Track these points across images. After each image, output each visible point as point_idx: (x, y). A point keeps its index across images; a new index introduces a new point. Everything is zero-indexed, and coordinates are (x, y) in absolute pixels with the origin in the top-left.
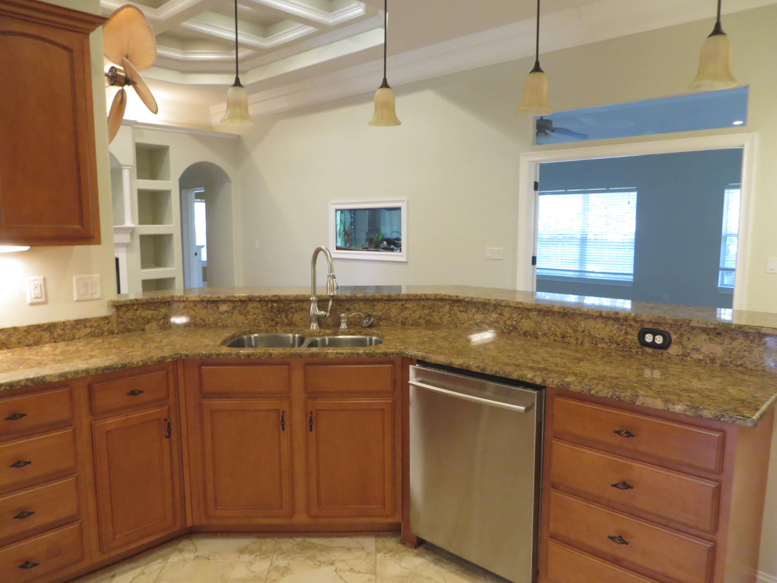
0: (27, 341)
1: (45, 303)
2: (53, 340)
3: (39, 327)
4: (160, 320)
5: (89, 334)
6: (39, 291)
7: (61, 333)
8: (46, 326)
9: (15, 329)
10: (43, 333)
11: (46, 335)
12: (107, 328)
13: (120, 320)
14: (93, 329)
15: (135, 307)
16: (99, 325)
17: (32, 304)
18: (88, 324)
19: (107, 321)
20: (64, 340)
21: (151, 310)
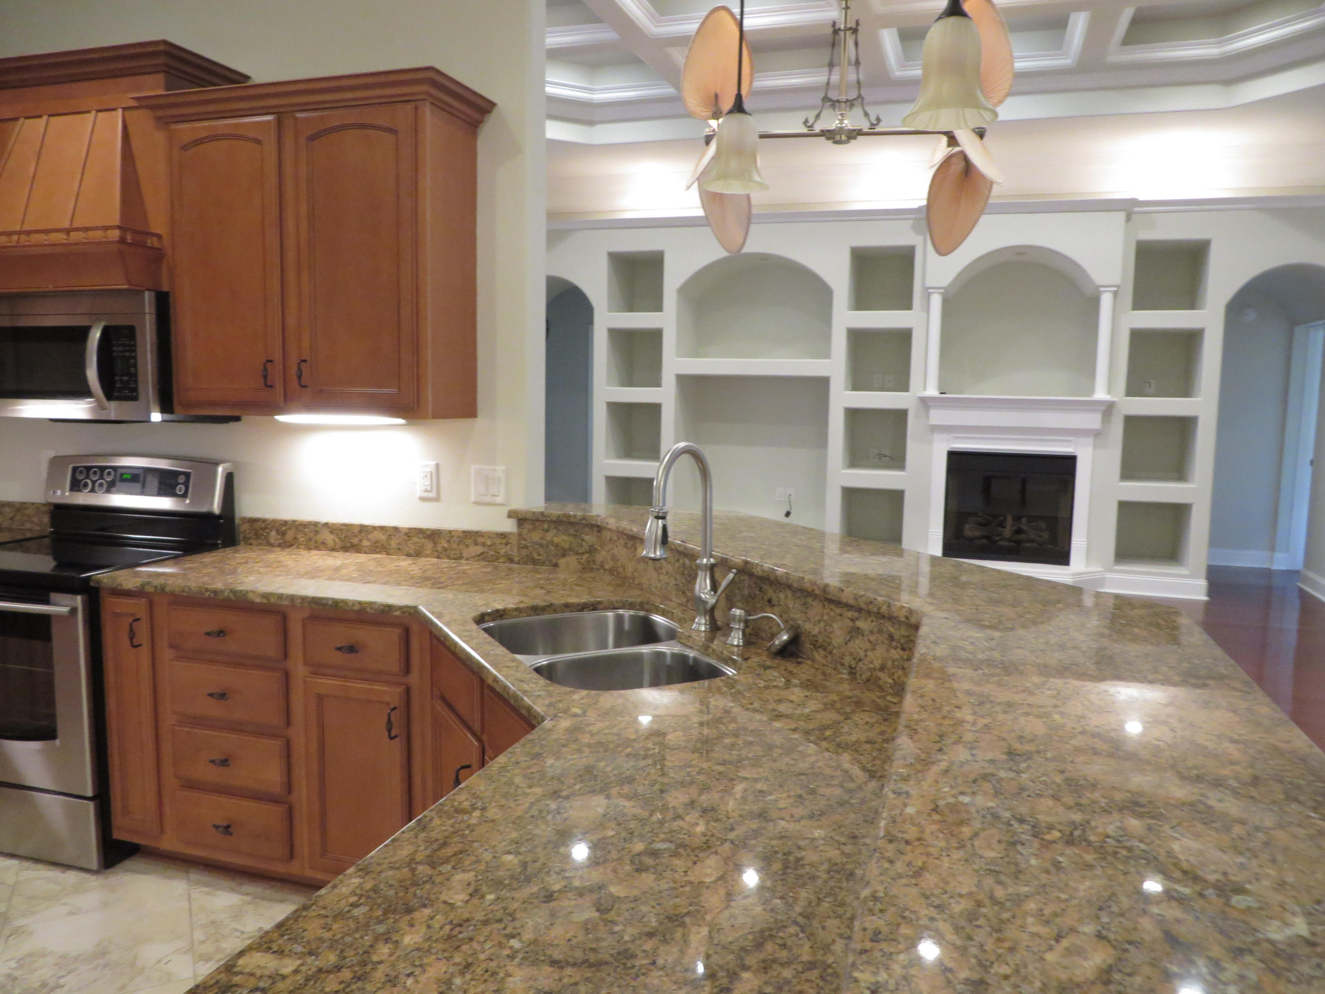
0: (407, 549)
1: (437, 499)
2: (436, 554)
3: (420, 531)
4: (583, 554)
5: (479, 556)
6: (428, 483)
7: (446, 545)
8: (428, 532)
9: (396, 529)
10: (426, 541)
11: (429, 546)
12: (503, 551)
13: (523, 542)
14: (485, 550)
15: (546, 526)
16: (493, 544)
17: (422, 499)
18: (480, 540)
19: (504, 541)
20: (449, 557)
21: (568, 535)
